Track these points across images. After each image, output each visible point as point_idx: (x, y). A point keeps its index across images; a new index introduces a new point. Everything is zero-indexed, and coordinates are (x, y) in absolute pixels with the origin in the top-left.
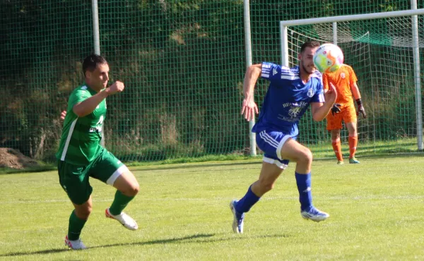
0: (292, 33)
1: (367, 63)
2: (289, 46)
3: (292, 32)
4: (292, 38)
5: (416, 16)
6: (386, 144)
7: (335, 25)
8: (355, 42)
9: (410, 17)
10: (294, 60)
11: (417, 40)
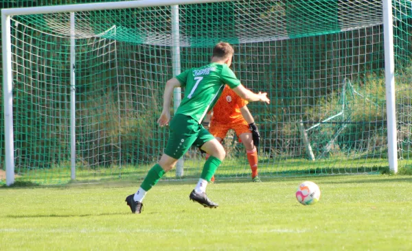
0: (16, 25)
1: (113, 65)
2: (13, 41)
3: (17, 23)
4: (17, 30)
5: (177, 7)
6: (138, 170)
7: (73, 16)
8: (98, 38)
9: (170, 7)
10: (19, 59)
11: (178, 38)
